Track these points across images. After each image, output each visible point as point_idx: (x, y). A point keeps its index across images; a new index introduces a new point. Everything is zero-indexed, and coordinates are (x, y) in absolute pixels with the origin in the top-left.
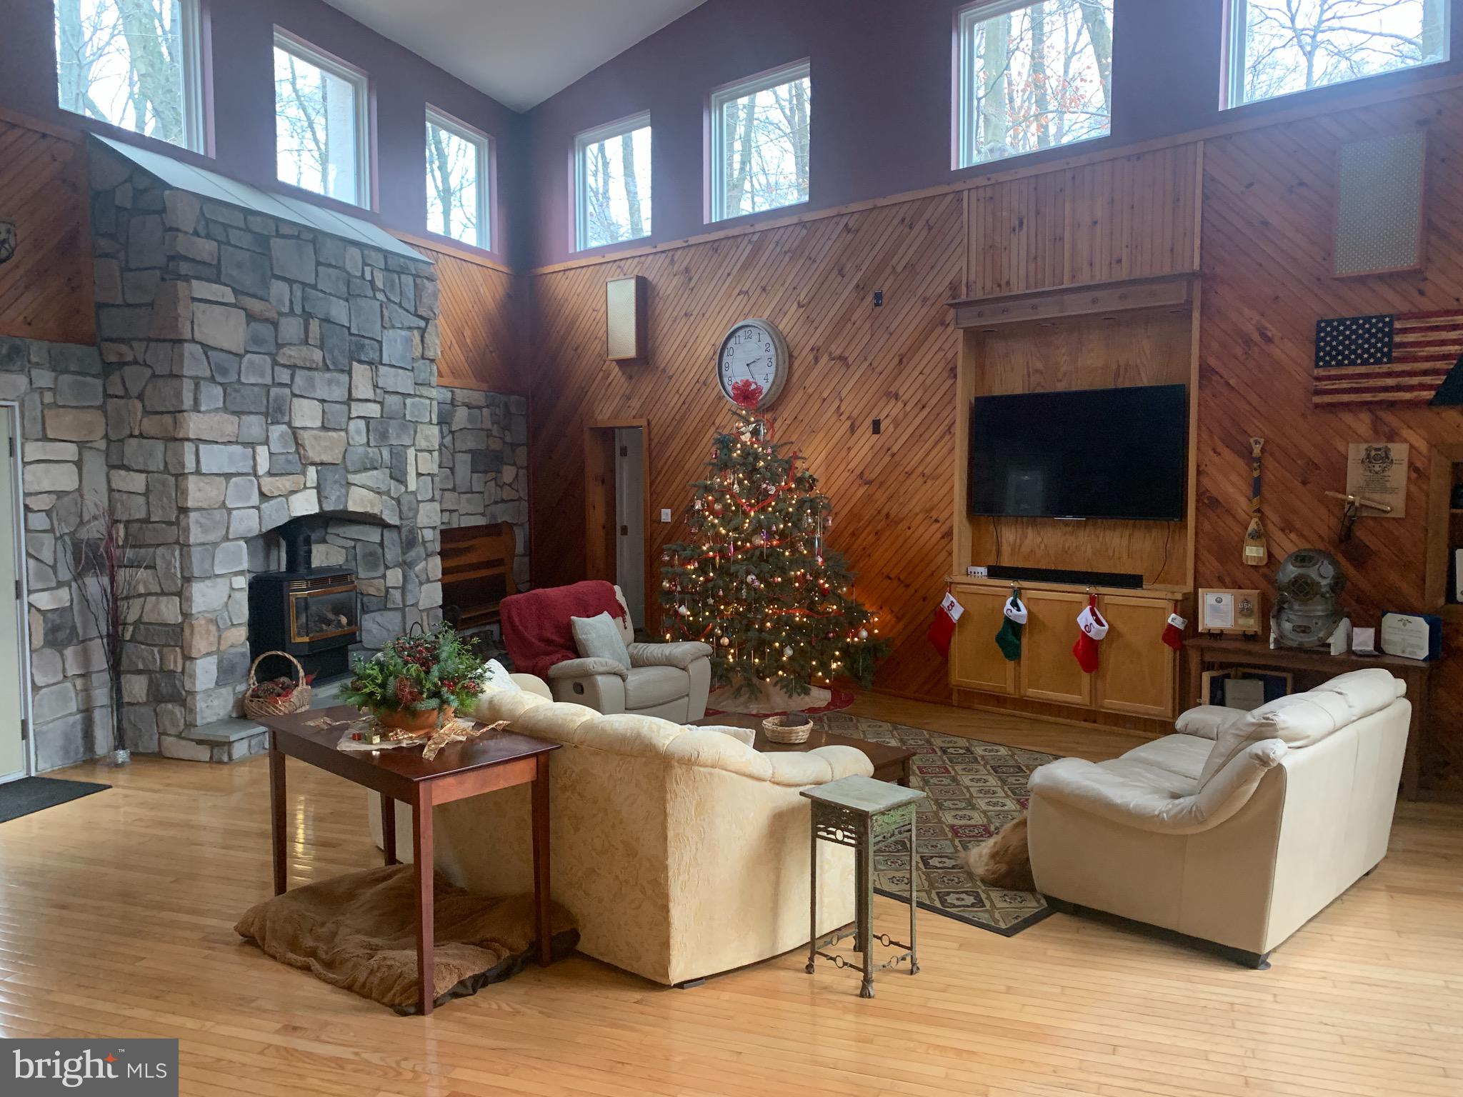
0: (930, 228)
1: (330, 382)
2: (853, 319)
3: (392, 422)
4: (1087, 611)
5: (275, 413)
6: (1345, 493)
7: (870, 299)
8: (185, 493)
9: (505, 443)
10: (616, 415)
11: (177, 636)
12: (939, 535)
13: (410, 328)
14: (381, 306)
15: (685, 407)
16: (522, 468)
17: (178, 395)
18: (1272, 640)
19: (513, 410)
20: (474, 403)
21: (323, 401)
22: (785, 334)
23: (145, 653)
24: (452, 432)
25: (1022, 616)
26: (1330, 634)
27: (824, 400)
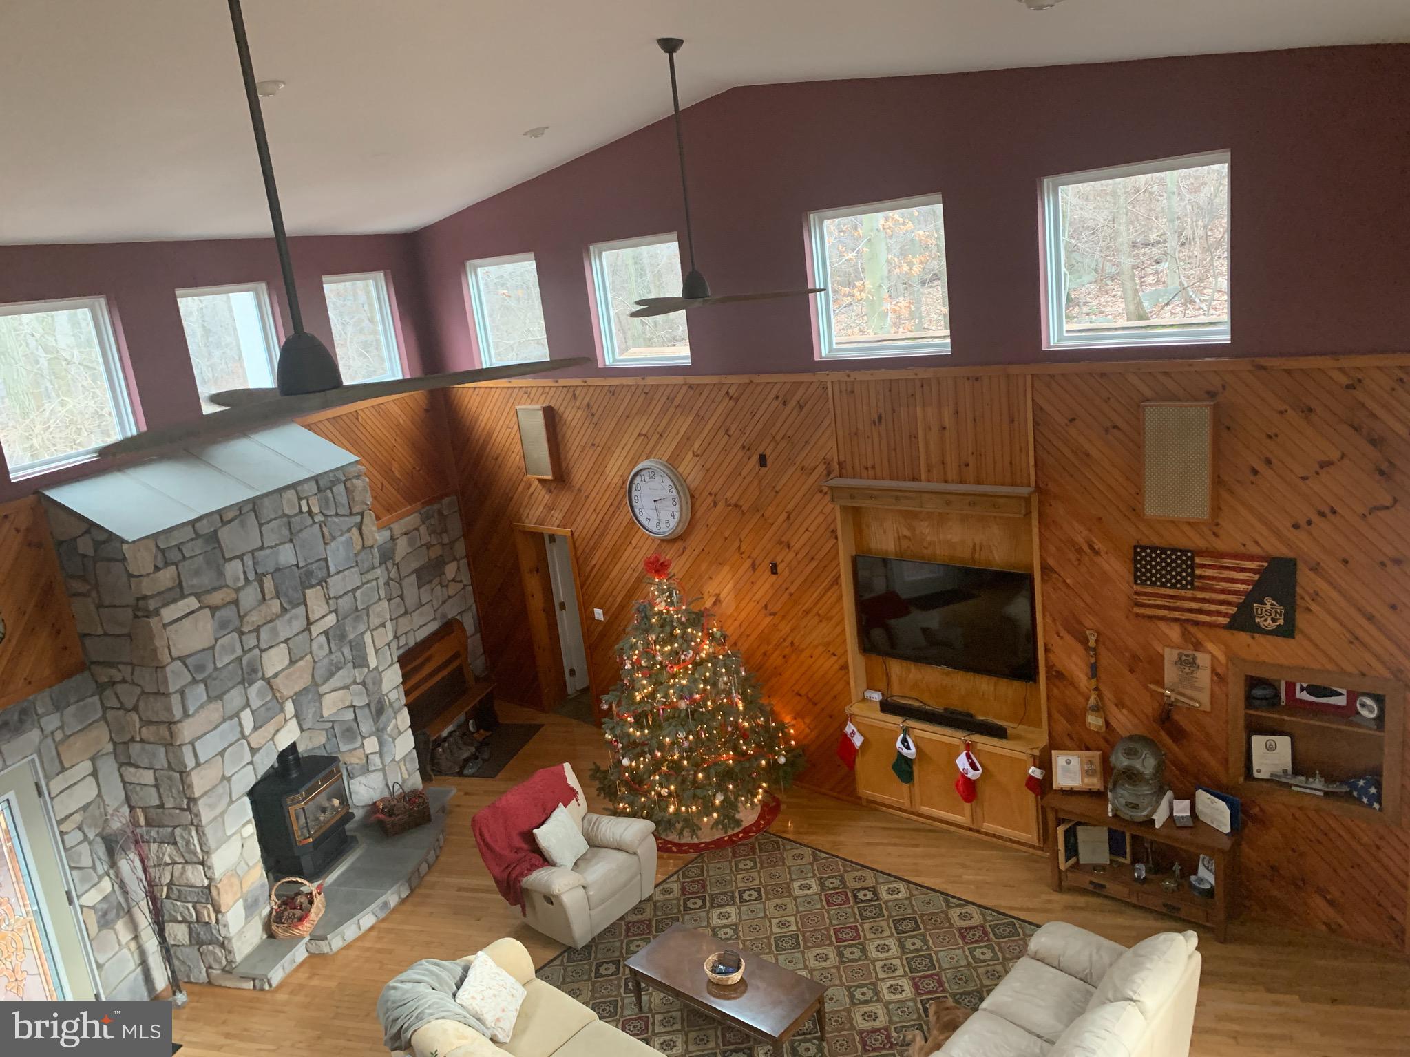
0: (801, 408)
1: (290, 621)
2: (744, 473)
3: (346, 621)
4: (963, 755)
5: (249, 673)
6: (1163, 687)
7: (755, 458)
8: (190, 786)
9: (443, 545)
10: (541, 522)
11: (207, 894)
12: (836, 667)
13: (349, 530)
14: (321, 526)
15: (603, 525)
16: (462, 559)
17: (169, 709)
18: (1110, 809)
19: (446, 513)
20: (411, 528)
21: (286, 641)
22: (685, 475)
23: (181, 909)
24: (397, 564)
25: (911, 754)
26: (1154, 811)
27: (726, 539)
